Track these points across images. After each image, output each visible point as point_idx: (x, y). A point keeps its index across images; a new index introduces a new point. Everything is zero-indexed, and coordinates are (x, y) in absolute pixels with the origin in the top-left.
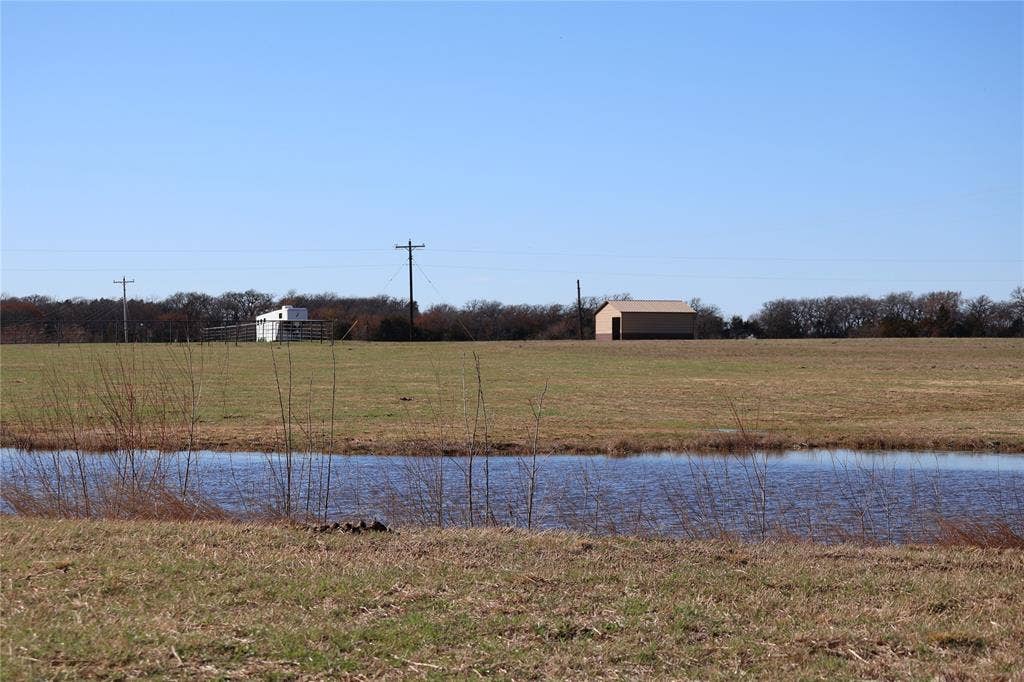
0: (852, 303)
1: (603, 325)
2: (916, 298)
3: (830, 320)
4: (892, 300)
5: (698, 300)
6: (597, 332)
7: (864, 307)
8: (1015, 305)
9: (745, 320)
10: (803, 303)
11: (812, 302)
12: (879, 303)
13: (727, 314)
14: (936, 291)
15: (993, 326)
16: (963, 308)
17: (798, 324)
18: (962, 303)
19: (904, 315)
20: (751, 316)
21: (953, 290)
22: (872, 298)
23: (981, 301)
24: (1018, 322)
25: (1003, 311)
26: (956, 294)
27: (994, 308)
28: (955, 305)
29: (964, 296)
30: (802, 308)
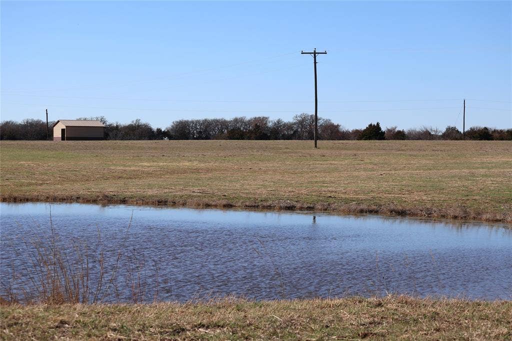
0: (216, 122)
1: (57, 133)
2: (248, 120)
3: (205, 131)
4: (236, 120)
5: (139, 120)
6: (54, 136)
7: (223, 124)
8: (295, 124)
9: (163, 130)
10: (192, 122)
11: (198, 121)
12: (230, 122)
13: (154, 127)
14: (257, 116)
15: (284, 134)
16: (270, 125)
17: (189, 133)
18: (269, 122)
19: (242, 128)
20: (167, 128)
21: (266, 116)
22: (226, 119)
23: (279, 122)
24: (296, 132)
25: (289, 126)
26: (267, 118)
27: (285, 125)
28: (266, 124)
29: (270, 119)
30: (191, 124)
